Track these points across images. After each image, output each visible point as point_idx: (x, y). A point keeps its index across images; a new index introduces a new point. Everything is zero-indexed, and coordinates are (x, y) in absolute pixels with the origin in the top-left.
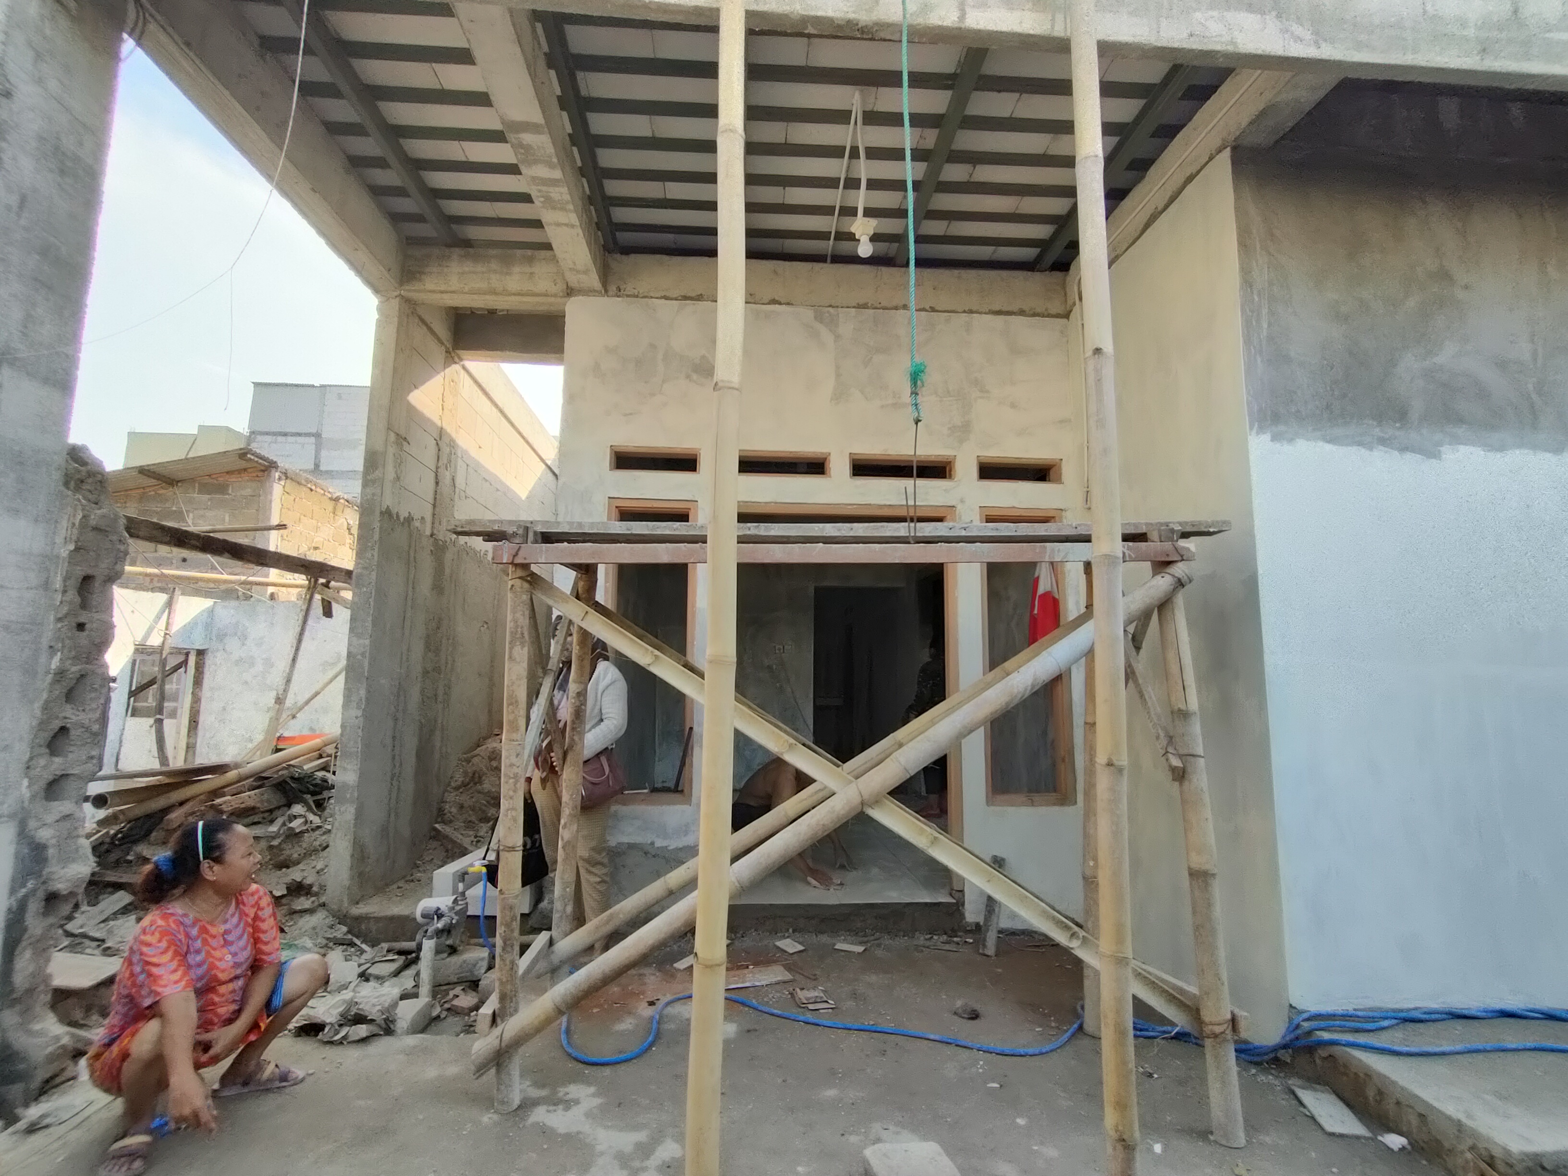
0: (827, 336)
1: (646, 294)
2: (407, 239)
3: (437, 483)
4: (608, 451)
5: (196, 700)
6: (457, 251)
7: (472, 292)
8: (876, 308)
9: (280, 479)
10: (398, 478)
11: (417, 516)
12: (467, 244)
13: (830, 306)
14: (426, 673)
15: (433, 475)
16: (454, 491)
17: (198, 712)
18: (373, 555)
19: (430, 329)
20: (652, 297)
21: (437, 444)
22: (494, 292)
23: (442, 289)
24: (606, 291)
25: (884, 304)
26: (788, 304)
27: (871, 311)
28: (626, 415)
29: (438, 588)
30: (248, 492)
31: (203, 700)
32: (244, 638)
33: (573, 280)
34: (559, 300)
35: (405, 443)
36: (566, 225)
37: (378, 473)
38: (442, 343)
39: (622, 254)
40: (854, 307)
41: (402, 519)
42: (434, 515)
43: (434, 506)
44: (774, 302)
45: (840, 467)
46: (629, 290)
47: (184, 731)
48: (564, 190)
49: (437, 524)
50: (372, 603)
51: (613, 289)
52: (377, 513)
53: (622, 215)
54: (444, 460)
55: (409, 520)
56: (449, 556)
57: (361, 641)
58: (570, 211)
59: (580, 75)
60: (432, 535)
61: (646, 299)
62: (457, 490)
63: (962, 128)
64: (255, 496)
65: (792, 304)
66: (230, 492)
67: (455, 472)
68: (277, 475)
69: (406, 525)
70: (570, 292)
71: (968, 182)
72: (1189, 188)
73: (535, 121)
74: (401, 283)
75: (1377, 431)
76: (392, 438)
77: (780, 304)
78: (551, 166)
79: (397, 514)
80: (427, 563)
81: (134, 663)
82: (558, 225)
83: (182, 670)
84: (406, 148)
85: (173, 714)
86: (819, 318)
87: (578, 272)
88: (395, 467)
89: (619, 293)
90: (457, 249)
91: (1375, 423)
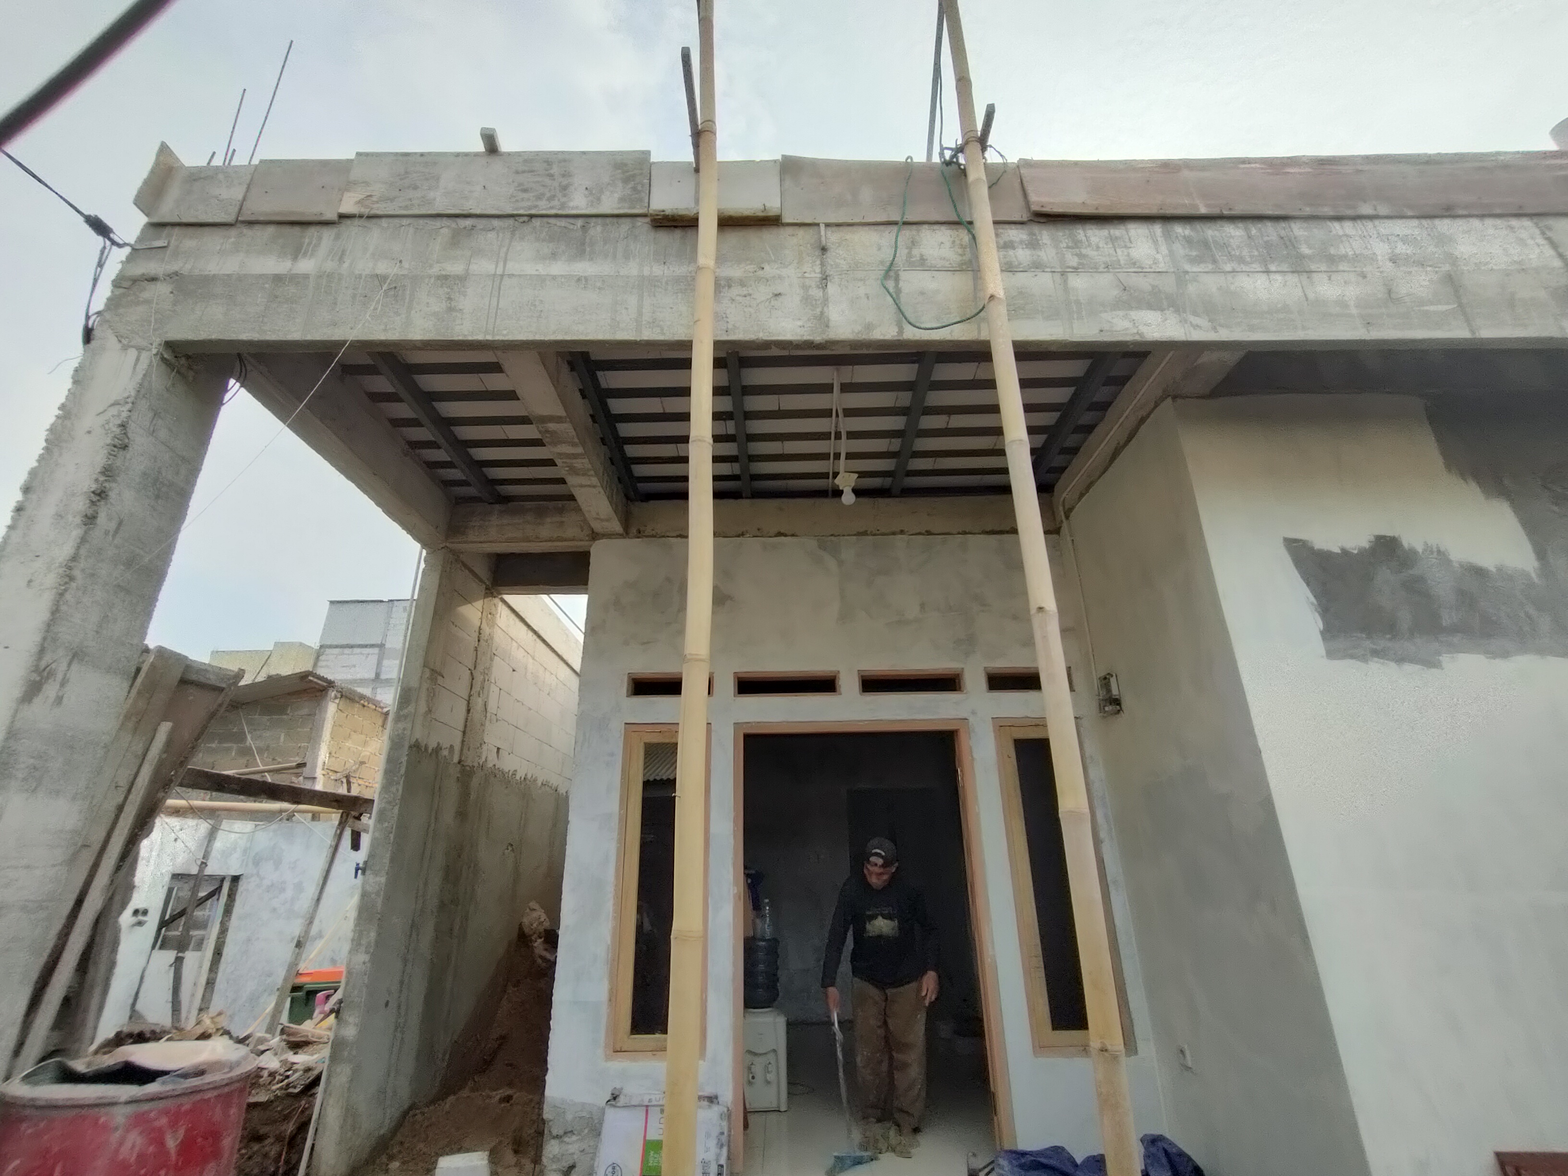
0: (832, 564)
1: (663, 534)
2: (456, 498)
3: (468, 711)
4: (626, 679)
5: (223, 931)
6: (497, 507)
7: (509, 540)
8: (875, 535)
9: (336, 697)
10: (430, 711)
11: (446, 744)
12: (506, 499)
13: (832, 535)
14: (442, 906)
15: (466, 702)
16: (486, 716)
17: (224, 942)
18: (397, 790)
19: (472, 571)
20: (668, 537)
21: (472, 673)
22: (527, 540)
23: (482, 540)
24: (627, 533)
25: (883, 530)
26: (793, 535)
27: (871, 538)
28: (643, 644)
29: (462, 815)
30: (305, 711)
31: (230, 931)
32: (278, 863)
33: (597, 526)
34: (587, 543)
35: (439, 678)
36: (589, 486)
37: (411, 708)
38: (481, 581)
39: (642, 501)
40: (855, 535)
41: (430, 750)
42: (463, 741)
43: (464, 733)
44: (780, 534)
45: (849, 684)
46: (648, 531)
47: (207, 965)
48: (586, 461)
49: (465, 751)
50: (392, 838)
51: (634, 531)
52: (406, 747)
53: (640, 470)
54: (477, 688)
55: (438, 750)
56: (475, 782)
57: (378, 879)
58: (592, 476)
59: (600, 374)
60: (459, 762)
61: (664, 539)
62: (488, 715)
63: (930, 390)
64: (311, 715)
65: (797, 536)
66: (288, 712)
67: (488, 697)
68: (333, 694)
69: (434, 756)
70: (595, 536)
71: (946, 428)
72: (1143, 428)
73: (559, 414)
74: (447, 537)
75: (1368, 644)
76: (428, 673)
77: (786, 535)
78: (574, 445)
79: (426, 745)
80: (452, 790)
81: (170, 891)
82: (582, 486)
83: (216, 897)
84: (456, 433)
85: (199, 946)
86: (822, 547)
87: (602, 520)
88: (427, 701)
89: (639, 534)
90: (497, 506)
91: (1364, 636)
